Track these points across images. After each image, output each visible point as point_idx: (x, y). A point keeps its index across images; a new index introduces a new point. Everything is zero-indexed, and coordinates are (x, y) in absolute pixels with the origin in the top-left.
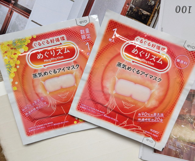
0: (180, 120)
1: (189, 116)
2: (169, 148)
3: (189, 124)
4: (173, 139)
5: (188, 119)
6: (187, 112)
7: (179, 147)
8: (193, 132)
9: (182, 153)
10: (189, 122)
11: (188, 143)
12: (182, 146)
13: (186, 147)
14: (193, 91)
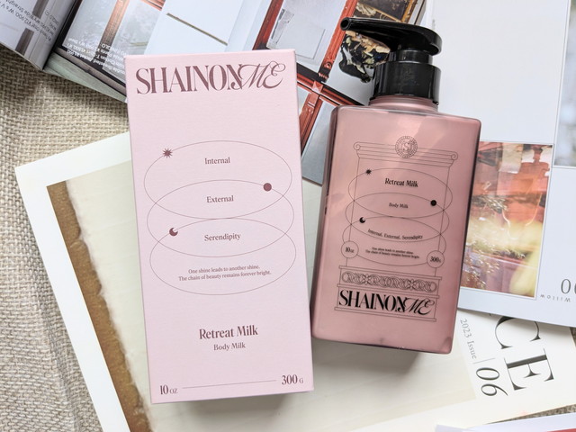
1: (493, 198)
3: (494, 214)
5: (491, 203)
6: (489, 190)
7: (477, 265)
8: (503, 229)
9: (483, 277)
10: (495, 210)
11: (494, 254)
12: (482, 262)
13: (492, 262)
14: (498, 146)
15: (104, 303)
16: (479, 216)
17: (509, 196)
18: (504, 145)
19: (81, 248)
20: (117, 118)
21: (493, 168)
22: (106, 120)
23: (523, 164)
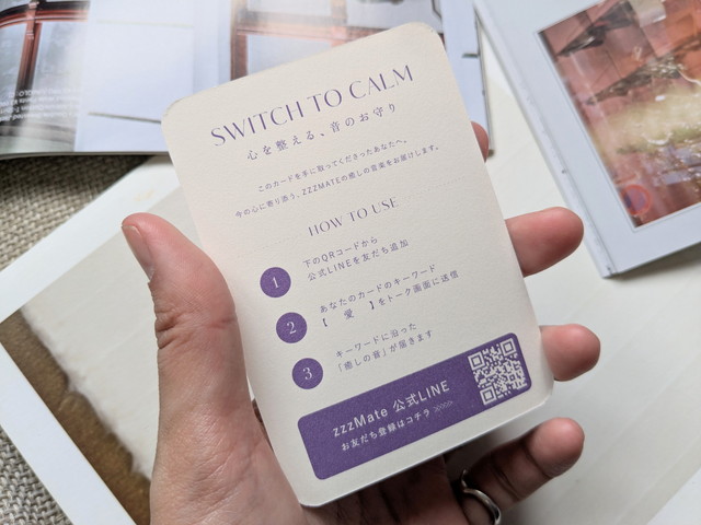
0: (641, 90)
1: (656, 64)
2: (669, 186)
3: (671, 83)
4: (661, 150)
5: (658, 72)
6: (644, 56)
7: (694, 163)
8: (697, 95)
10: (670, 77)
12: (699, 155)
16: (654, 96)
17: (676, 50)
19: (76, 405)
21: (630, 28)
23: (665, 3)
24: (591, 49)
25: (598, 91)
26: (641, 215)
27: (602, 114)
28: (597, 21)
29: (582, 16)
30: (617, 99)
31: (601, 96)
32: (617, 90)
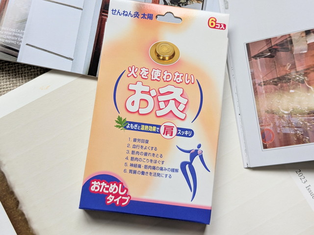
0: (285, 85)
1: (295, 74)
2: (284, 133)
3: (299, 85)
4: (285, 116)
5: (295, 78)
6: (291, 69)
7: (298, 126)
8: (309, 94)
9: (306, 133)
10: (299, 82)
11: (308, 114)
12: (301, 123)
13: (309, 121)
14: (288, 37)
15: (23, 214)
16: (290, 89)
17: (306, 70)
18: (291, 35)
20: (14, 79)
21: (289, 53)
22: (6, 82)
23: (308, 45)
24: (268, 59)
25: (265, 80)
26: (267, 144)
27: (264, 92)
28: (274, 45)
29: (268, 41)
30: (272, 86)
31: (265, 83)
32: (273, 81)
